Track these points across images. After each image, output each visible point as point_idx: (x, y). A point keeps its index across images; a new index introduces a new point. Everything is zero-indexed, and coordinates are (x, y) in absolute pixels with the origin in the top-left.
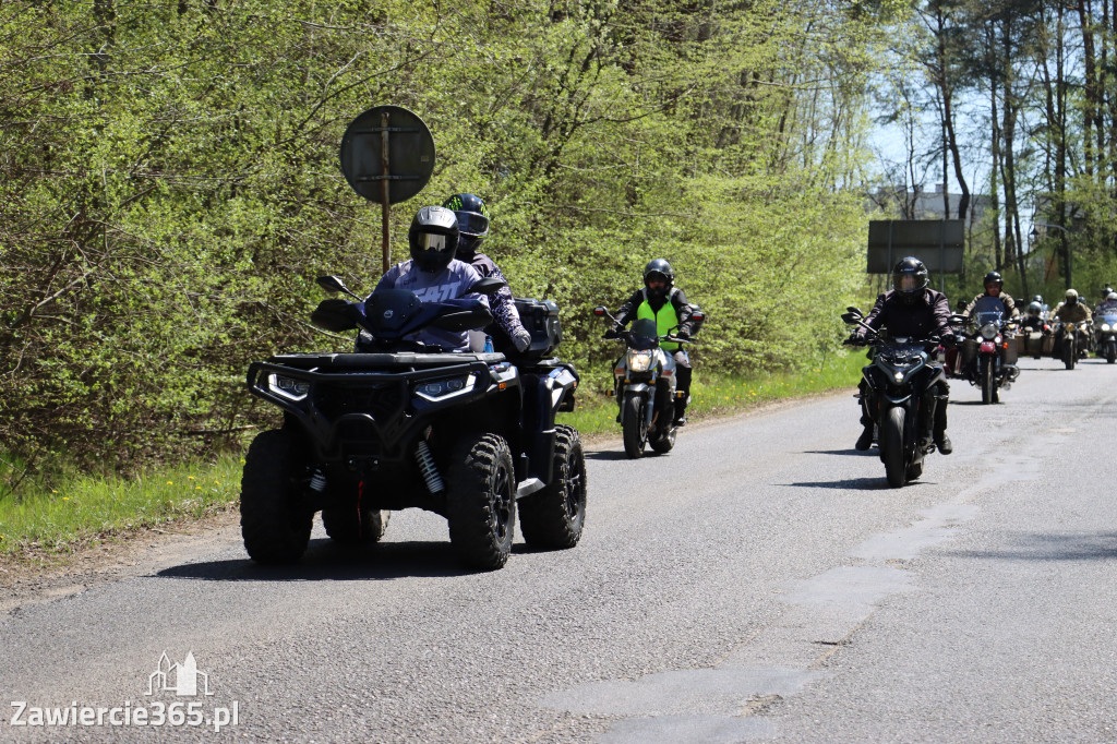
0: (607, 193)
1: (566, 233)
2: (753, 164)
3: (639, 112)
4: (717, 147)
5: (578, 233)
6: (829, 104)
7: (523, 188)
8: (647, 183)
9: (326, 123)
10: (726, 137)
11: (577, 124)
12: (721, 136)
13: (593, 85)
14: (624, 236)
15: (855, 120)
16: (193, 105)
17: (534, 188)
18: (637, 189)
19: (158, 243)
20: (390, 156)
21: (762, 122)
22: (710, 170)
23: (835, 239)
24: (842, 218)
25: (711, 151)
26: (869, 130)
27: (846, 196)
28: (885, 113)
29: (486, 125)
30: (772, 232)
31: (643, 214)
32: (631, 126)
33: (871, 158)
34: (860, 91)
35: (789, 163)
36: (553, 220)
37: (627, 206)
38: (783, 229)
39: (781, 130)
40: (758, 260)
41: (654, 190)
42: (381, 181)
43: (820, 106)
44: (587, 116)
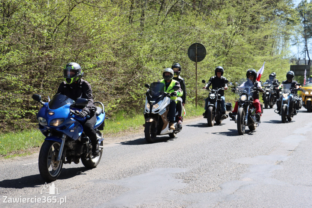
0: (238, 60)
1: (230, 68)
2: (266, 54)
3: (245, 44)
4: (260, 50)
5: (232, 68)
6: (282, 42)
7: (221, 59)
8: (246, 58)
9: (183, 46)
10: (262, 48)
11: (232, 46)
12: (261, 48)
13: (235, 38)
14: (241, 68)
15: (287, 45)
16: (159, 43)
17: (224, 59)
18: (244, 59)
19: (152, 70)
20: (198, 53)
21: (269, 45)
22: (258, 55)
23: (283, 69)
24: (284, 64)
25: (259, 51)
26: (290, 47)
27: (285, 60)
28: (293, 44)
29: (214, 46)
30: (270, 67)
31: (244, 64)
32: (243, 47)
33: (290, 52)
34: (288, 39)
35: (274, 53)
36: (227, 65)
37: (241, 62)
38: (273, 67)
39: (272, 47)
40: (268, 73)
41: (247, 59)
42: (196, 58)
43: (280, 42)
44: (234, 44)
